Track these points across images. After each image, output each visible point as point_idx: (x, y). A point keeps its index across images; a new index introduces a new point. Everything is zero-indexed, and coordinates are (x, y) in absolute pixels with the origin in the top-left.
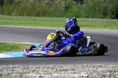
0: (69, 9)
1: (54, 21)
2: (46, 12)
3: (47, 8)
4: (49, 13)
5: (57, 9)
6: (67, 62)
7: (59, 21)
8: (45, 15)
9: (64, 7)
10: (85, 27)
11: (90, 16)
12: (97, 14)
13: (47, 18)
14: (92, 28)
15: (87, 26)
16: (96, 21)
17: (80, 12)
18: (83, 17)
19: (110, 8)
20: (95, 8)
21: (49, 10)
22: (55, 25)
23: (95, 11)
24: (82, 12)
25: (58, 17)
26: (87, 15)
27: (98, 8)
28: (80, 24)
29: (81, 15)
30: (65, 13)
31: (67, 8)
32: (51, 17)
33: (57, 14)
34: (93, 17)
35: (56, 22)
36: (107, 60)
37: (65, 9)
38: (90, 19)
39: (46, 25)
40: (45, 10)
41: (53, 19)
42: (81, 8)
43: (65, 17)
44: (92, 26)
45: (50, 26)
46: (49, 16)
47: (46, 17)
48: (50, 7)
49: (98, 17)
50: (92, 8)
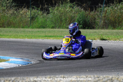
0: (35, 19)
1: (19, 32)
2: (11, 23)
3: (12, 19)
4: (14, 24)
5: (23, 19)
6: (31, 74)
7: (24, 31)
8: (9, 26)
9: (29, 18)
10: (51, 38)
11: (56, 27)
12: (64, 24)
13: (12, 29)
14: (58, 39)
15: (53, 36)
16: (62, 31)
17: (46, 22)
18: (49, 27)
19: (77, 18)
20: (62, 18)
21: (14, 21)
22: (20, 36)
23: (61, 21)
24: (48, 23)
25: (23, 27)
26: (53, 25)
27: (65, 18)
28: (46, 35)
29: (47, 26)
30: (31, 23)
31: (33, 18)
32: (16, 28)
33: (23, 24)
34: (59, 27)
35: (21, 33)
36: (72, 72)
37: (31, 20)
38: (57, 30)
39: (10, 37)
40: (9, 21)
41: (18, 29)
42: (48, 19)
43: (30, 27)
44: (58, 36)
45: (14, 37)
46: (14, 27)
47: (11, 27)
48: (15, 18)
49: (64, 27)
50: (59, 18)
